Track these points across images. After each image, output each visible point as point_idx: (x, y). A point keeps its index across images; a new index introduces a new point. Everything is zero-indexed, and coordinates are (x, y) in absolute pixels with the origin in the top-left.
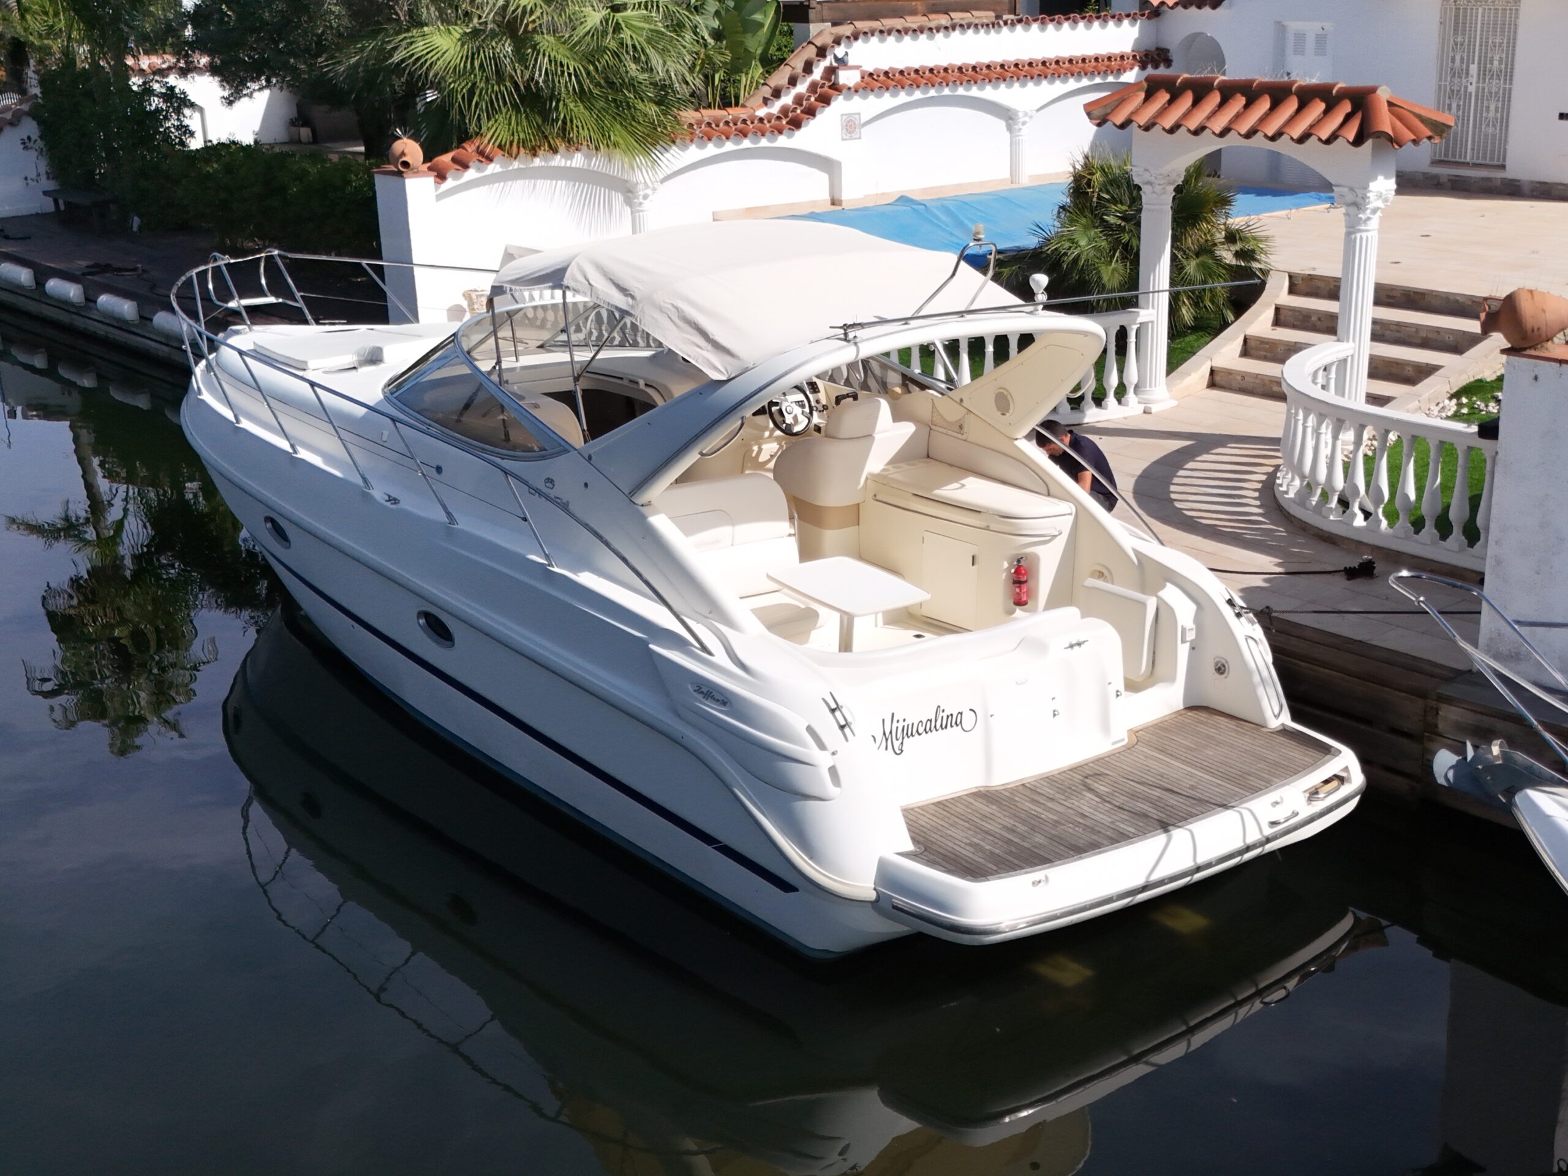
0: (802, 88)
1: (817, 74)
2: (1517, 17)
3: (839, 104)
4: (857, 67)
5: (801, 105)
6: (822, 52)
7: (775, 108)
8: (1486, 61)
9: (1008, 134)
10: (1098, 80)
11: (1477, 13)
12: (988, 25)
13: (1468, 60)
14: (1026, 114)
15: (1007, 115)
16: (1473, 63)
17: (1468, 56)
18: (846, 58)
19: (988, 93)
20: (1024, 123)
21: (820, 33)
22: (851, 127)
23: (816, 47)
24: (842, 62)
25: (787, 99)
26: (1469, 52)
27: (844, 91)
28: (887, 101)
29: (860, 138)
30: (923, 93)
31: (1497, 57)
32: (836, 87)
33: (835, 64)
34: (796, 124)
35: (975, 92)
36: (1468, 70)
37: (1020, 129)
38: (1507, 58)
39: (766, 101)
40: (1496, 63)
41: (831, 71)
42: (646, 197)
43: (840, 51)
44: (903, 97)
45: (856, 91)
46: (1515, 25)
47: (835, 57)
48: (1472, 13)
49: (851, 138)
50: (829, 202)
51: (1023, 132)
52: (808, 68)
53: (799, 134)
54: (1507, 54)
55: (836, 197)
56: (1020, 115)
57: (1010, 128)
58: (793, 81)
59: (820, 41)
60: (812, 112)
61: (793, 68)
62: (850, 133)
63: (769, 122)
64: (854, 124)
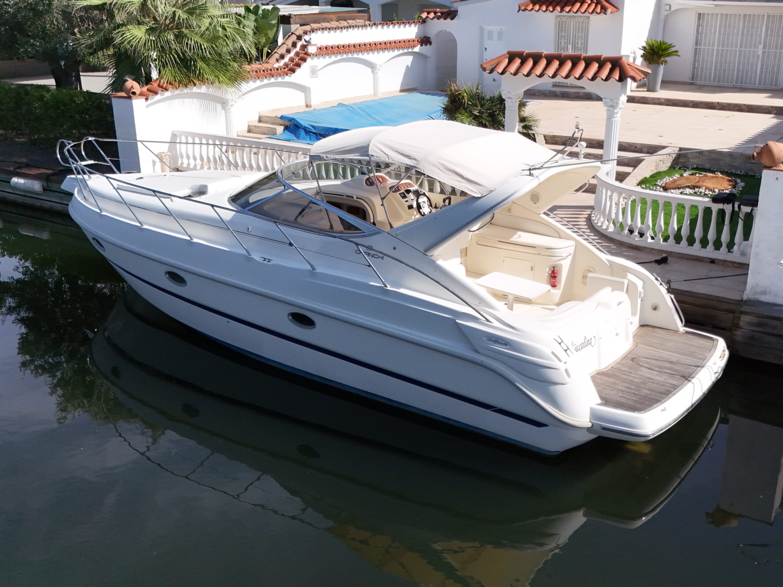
0: (292, 54)
1: (298, 48)
2: (588, 25)
3: (310, 61)
4: (315, 45)
5: (293, 62)
6: (299, 38)
7: (282, 63)
8: (575, 43)
9: (372, 74)
10: (406, 51)
11: (571, 23)
12: (363, 26)
13: (567, 43)
14: (380, 66)
15: (372, 66)
16: (570, 44)
17: (567, 41)
18: (310, 41)
19: (366, 56)
20: (379, 70)
21: (297, 29)
22: (314, 72)
23: (296, 35)
24: (308, 42)
25: (286, 60)
26: (567, 40)
27: (311, 56)
28: (327, 60)
29: (317, 77)
30: (341, 56)
31: (580, 42)
32: (306, 54)
33: (305, 43)
34: (293, 71)
35: (360, 56)
36: (567, 47)
37: (377, 72)
38: (584, 42)
39: (277, 60)
40: (580, 44)
41: (304, 47)
42: (232, 106)
43: (307, 37)
44: (333, 58)
45: (316, 56)
46: (588, 28)
47: (305, 40)
48: (568, 23)
49: (314, 77)
50: (305, 106)
51: (378, 74)
52: (294, 45)
53: (293, 75)
54: (584, 41)
55: (308, 104)
56: (378, 66)
57: (373, 72)
58: (288, 51)
59: (297, 33)
60: (299, 65)
61: (287, 45)
62: (313, 75)
63: (281, 70)
64: (315, 70)
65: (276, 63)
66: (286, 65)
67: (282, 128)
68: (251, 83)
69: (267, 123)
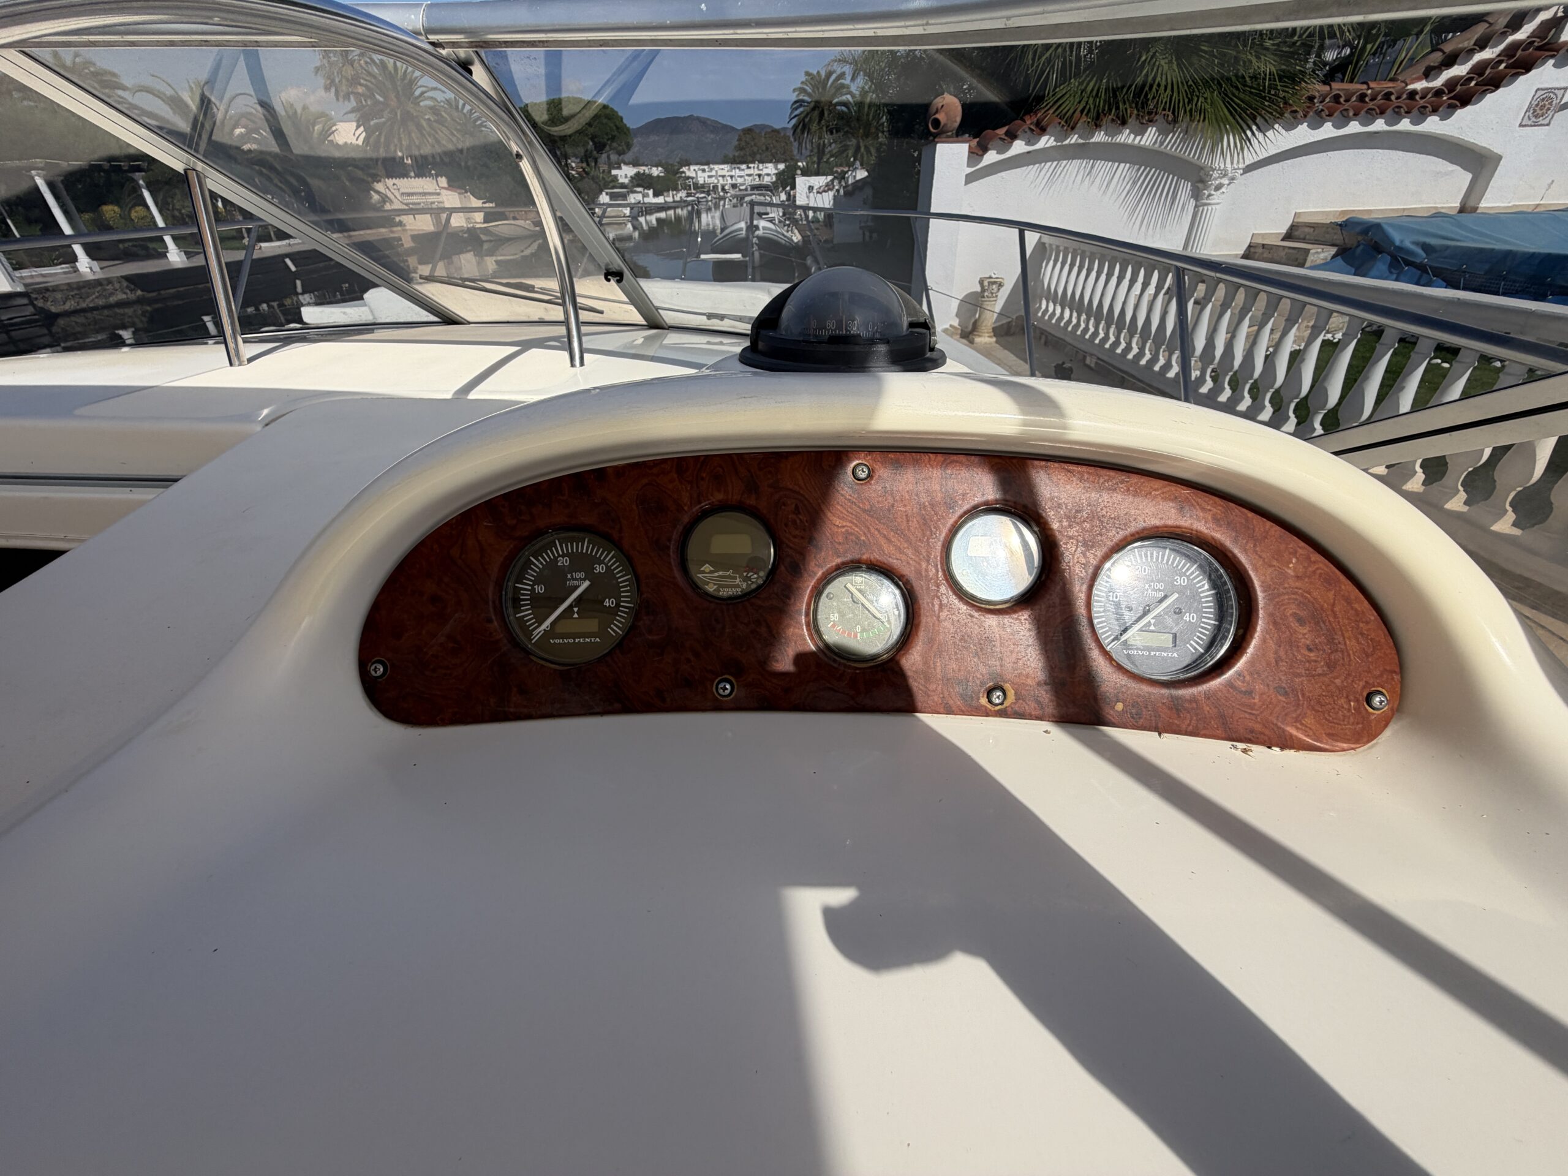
0: (1493, 51)
3: (1546, 70)
5: (1481, 74)
7: (1441, 80)
22: (1543, 108)
27: (1562, 52)
29: (1548, 125)
32: (1550, 48)
39: (1429, 71)
42: (1218, 188)
49: (1534, 126)
50: (1454, 209)
53: (1462, 114)
55: (1472, 201)
60: (1495, 83)
61: (1491, 24)
62: (1536, 117)
63: (1422, 98)
64: (1551, 104)
65: (1419, 79)
66: (1451, 84)
67: (1333, 250)
68: (1303, 128)
69: (1303, 240)
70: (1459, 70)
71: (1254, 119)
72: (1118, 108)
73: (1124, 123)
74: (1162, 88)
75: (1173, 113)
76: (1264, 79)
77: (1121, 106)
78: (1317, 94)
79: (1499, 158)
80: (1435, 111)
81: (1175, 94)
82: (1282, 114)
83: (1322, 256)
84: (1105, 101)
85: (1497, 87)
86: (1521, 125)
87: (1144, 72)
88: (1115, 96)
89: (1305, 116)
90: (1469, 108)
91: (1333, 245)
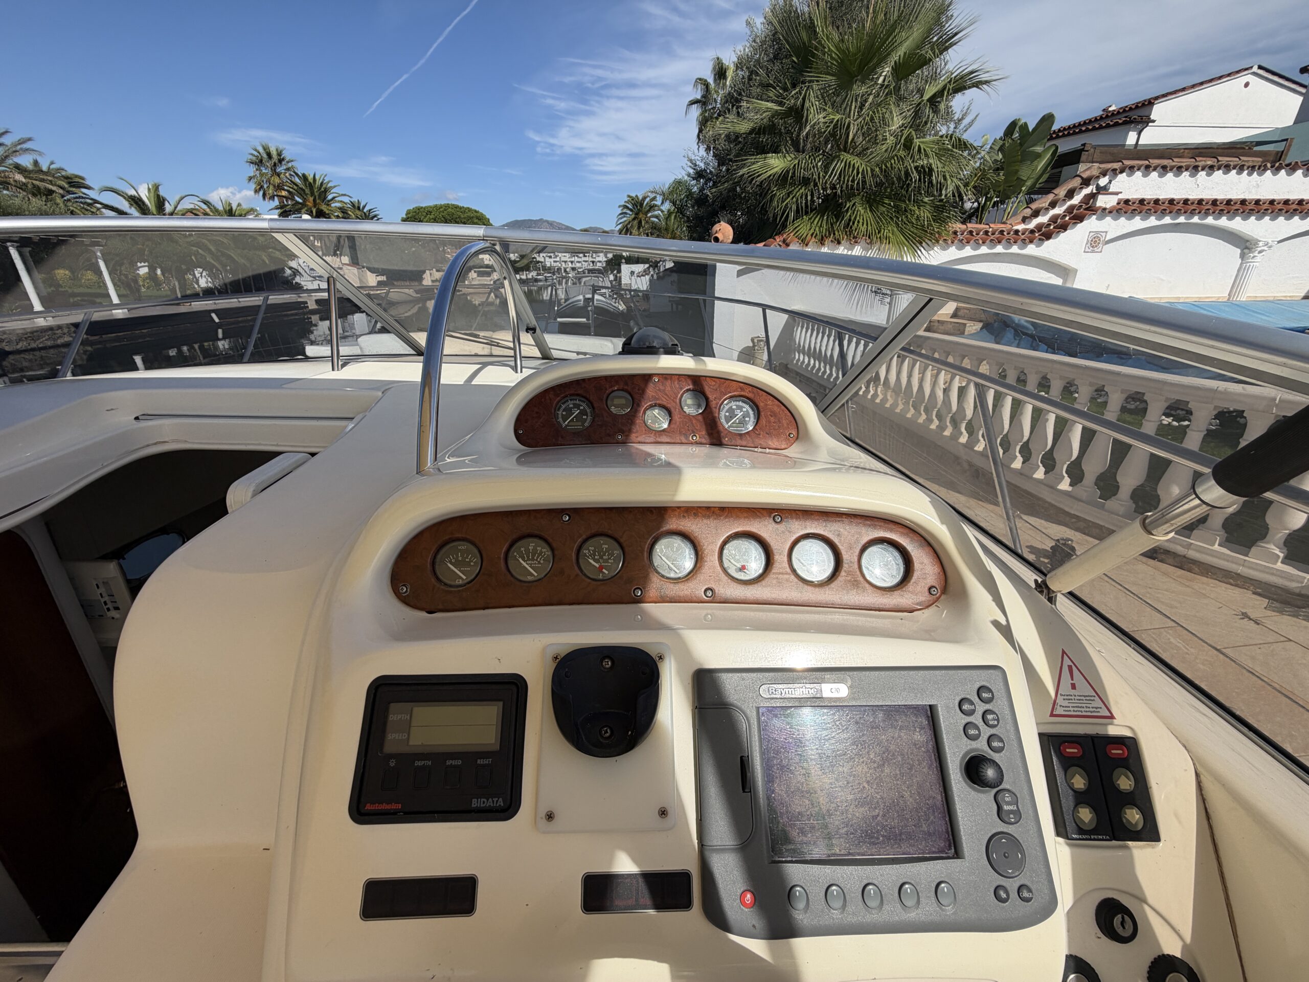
0: (1058, 211)
1: (1076, 200)
4: (1117, 194)
5: (1055, 223)
6: (1086, 182)
7: (1032, 224)
9: (1239, 261)
12: (1253, 168)
14: (1266, 244)
15: (1245, 245)
18: (1108, 187)
19: (1237, 224)
20: (1260, 252)
21: (1087, 170)
22: (1095, 242)
23: (1082, 179)
24: (1103, 189)
27: (1099, 211)
28: (1137, 223)
29: (1101, 252)
30: (1172, 219)
32: (1092, 209)
33: (1096, 192)
34: (1048, 236)
35: (1223, 222)
37: (1254, 258)
39: (1024, 220)
41: (1090, 197)
43: (1103, 181)
44: (1153, 221)
45: (1110, 212)
47: (1098, 186)
49: (1093, 252)
51: (1256, 260)
52: (1070, 194)
53: (1048, 244)
56: (1261, 244)
57: (1243, 256)
58: (1053, 205)
59: (1085, 176)
60: (1064, 227)
61: (1056, 195)
62: (1093, 247)
63: (1023, 234)
64: (1100, 240)
65: (1019, 223)
66: (1039, 227)
67: (980, 325)
68: (953, 249)
69: (963, 318)
70: (1043, 219)
71: (921, 243)
72: (834, 234)
73: (839, 243)
74: (861, 223)
75: (869, 238)
76: (924, 221)
77: (836, 233)
78: (959, 230)
79: (1076, 271)
80: (1031, 242)
81: (869, 228)
82: (937, 241)
83: (974, 328)
84: (826, 229)
85: (1065, 230)
86: (1085, 252)
87: (849, 214)
88: (833, 228)
89: (952, 243)
90: (1051, 240)
91: (981, 321)
